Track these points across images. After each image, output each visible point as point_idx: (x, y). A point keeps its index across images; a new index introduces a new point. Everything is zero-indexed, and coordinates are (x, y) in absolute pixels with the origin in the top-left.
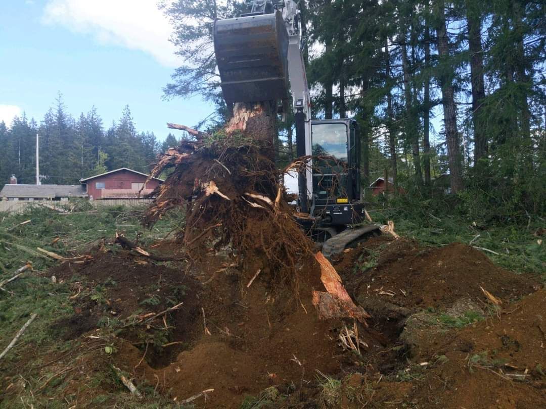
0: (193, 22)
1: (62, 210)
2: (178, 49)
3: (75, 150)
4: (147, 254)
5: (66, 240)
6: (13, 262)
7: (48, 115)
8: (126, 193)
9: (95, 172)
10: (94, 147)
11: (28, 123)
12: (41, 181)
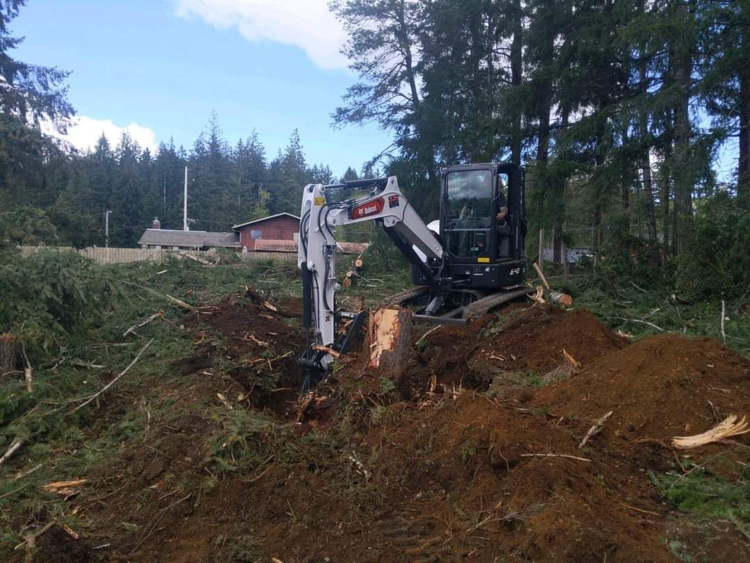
0: (372, 25)
1: (206, 262)
2: (352, 61)
3: (231, 187)
4: (275, 309)
5: (202, 293)
6: (146, 310)
7: (199, 142)
8: (284, 244)
9: (255, 215)
10: (254, 184)
11: (176, 151)
12: (189, 226)
